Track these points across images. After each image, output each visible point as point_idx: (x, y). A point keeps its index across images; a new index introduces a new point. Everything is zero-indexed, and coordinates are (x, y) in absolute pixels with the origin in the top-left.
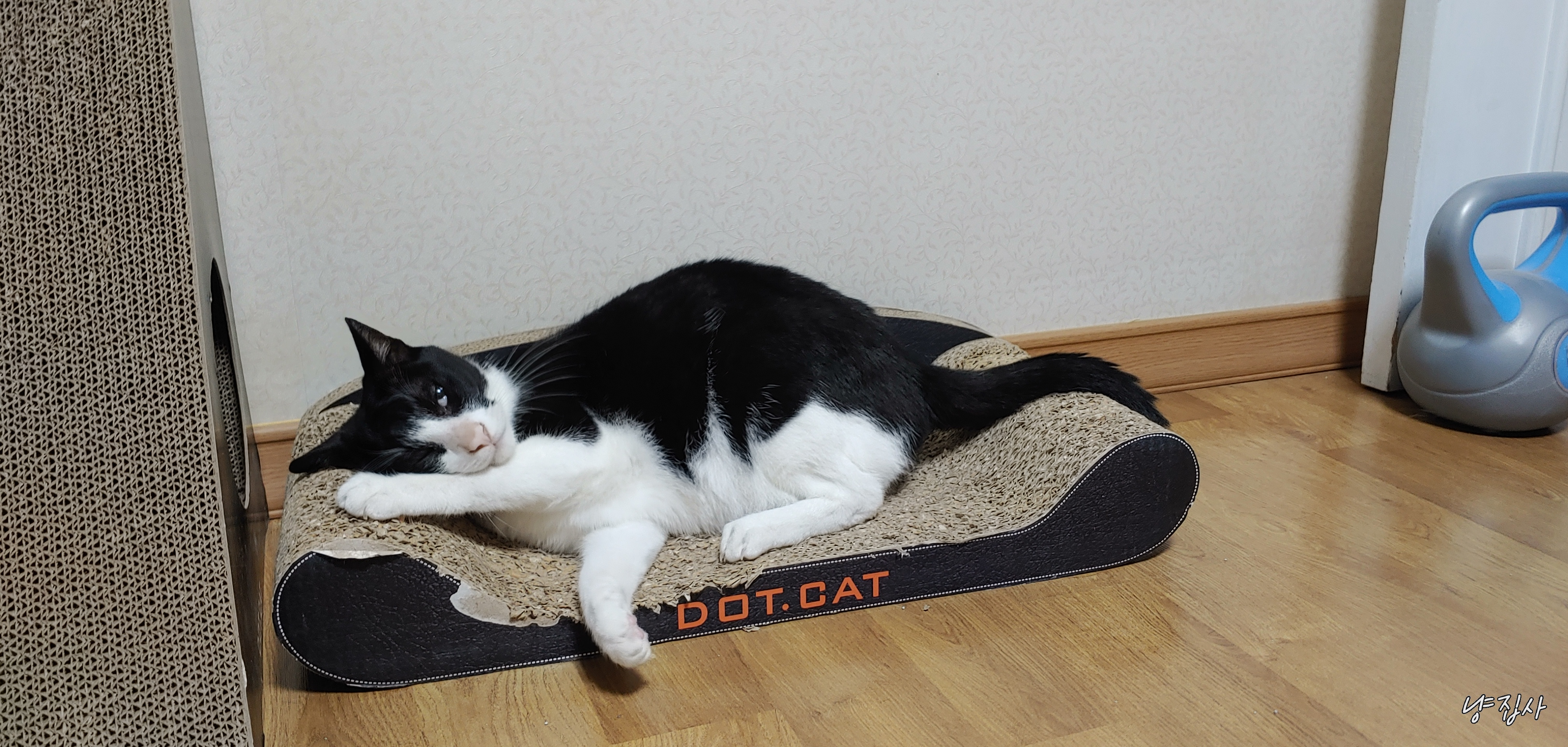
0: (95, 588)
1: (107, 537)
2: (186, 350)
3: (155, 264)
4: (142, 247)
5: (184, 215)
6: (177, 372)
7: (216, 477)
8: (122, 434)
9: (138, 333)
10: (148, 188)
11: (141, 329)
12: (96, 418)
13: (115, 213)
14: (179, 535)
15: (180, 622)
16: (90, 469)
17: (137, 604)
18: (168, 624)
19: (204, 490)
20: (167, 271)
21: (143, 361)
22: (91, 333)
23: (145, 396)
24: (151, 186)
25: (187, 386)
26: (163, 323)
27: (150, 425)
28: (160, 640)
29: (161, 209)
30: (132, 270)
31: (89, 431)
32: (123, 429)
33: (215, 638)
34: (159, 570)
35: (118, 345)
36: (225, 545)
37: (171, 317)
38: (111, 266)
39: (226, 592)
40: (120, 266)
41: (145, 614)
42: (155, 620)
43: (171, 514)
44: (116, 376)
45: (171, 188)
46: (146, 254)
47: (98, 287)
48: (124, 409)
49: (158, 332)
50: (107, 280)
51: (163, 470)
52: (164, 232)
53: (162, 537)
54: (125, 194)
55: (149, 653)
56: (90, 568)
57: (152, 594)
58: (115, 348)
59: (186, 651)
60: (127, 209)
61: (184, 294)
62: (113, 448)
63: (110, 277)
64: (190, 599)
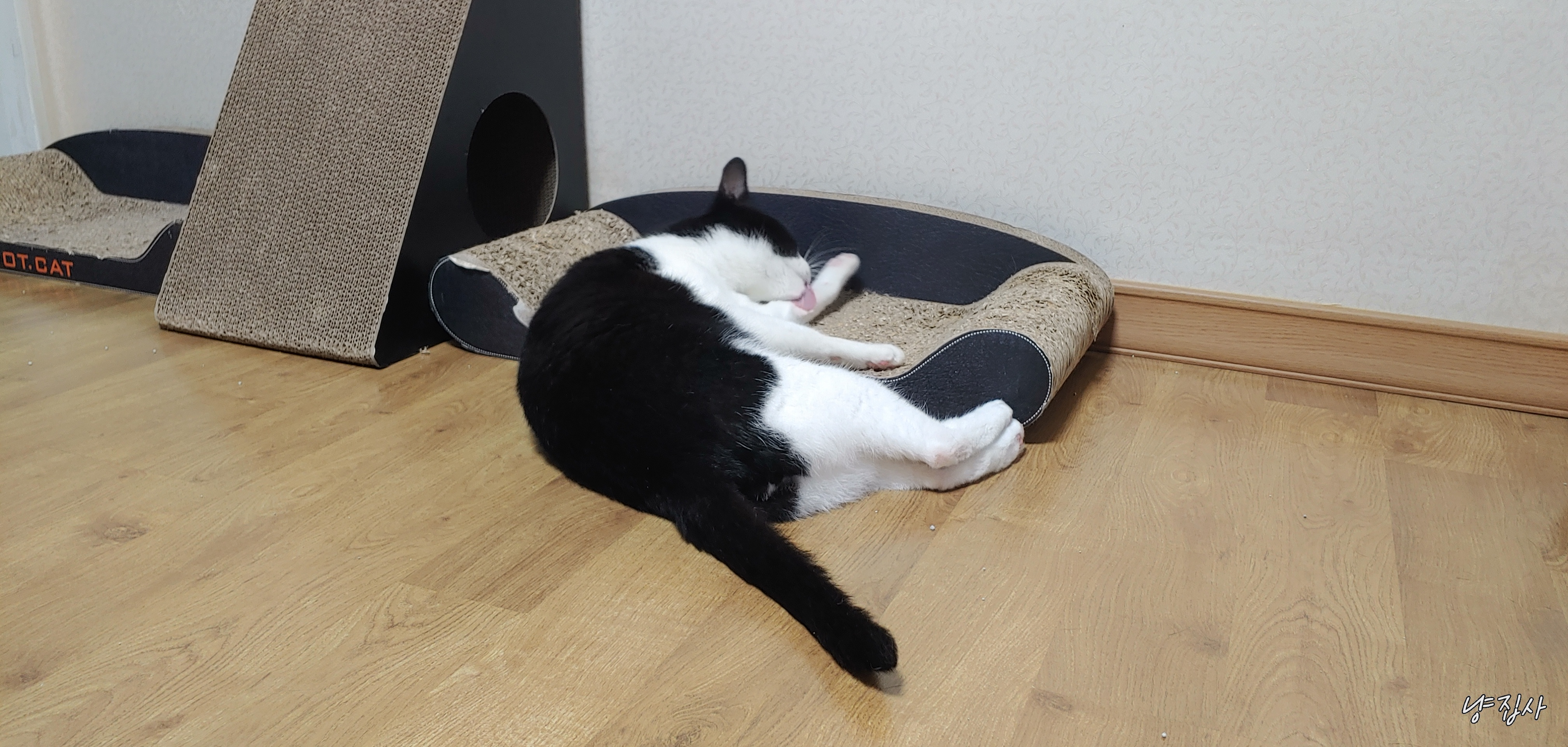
0: (347, 240)
1: (360, 217)
2: (425, 128)
7: (413, 199)
8: (384, 166)
11: (411, 113)
15: (371, 269)
16: (366, 180)
18: (366, 268)
19: (406, 205)
22: (391, 111)
23: (400, 149)
25: (419, 148)
27: (396, 164)
32: (386, 164)
33: (381, 282)
34: (373, 239)
35: (399, 119)
36: (403, 235)
37: (426, 109)
39: (394, 260)
42: (362, 264)
43: (388, 213)
47: (403, 87)
51: (393, 189)
53: (380, 223)
55: (354, 280)
58: (398, 121)
63: (409, 83)
64: (379, 258)
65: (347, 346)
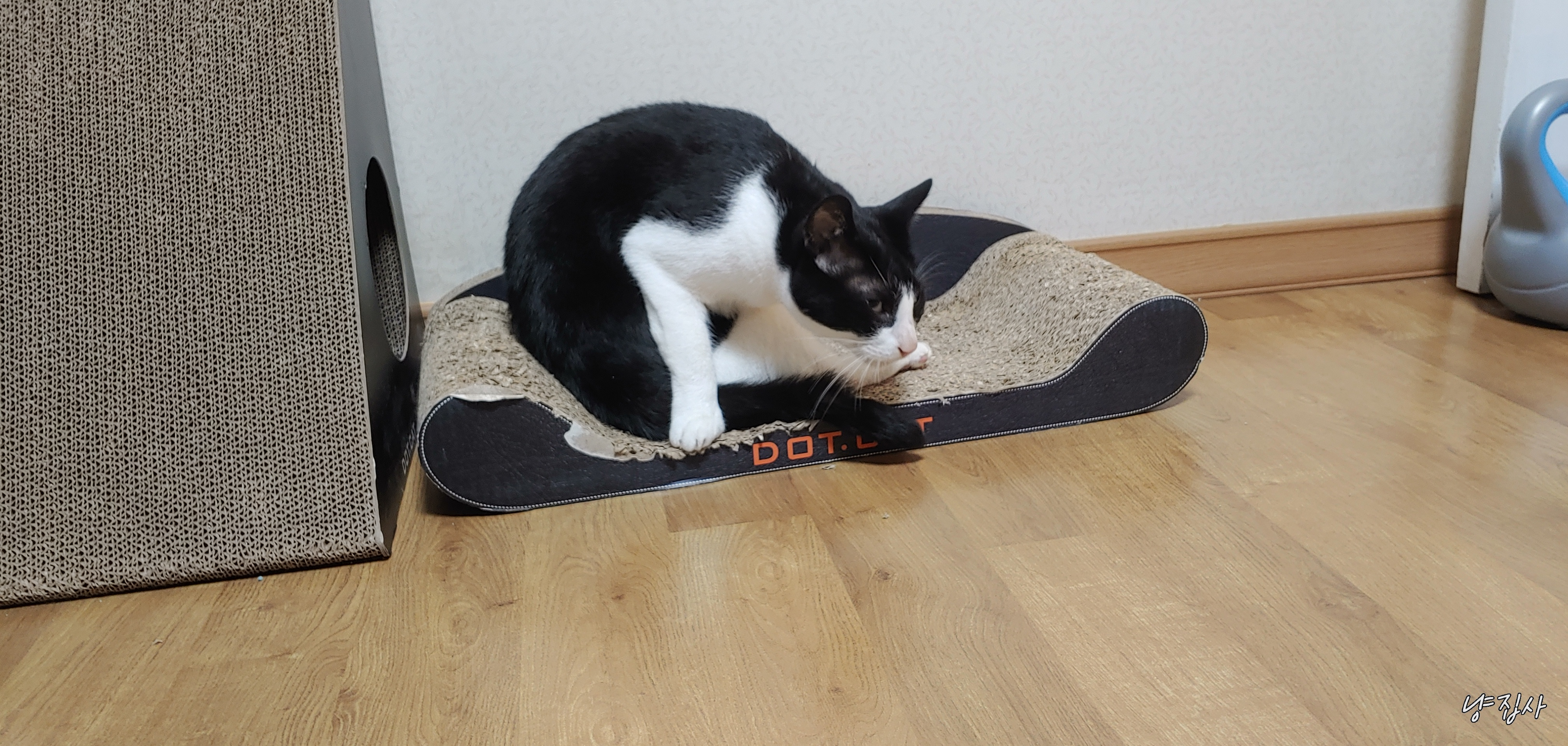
0: (267, 399)
1: (276, 361)
2: (338, 220)
3: (316, 154)
4: (306, 140)
5: (339, 116)
6: (330, 237)
7: (358, 318)
8: (288, 284)
9: (302, 207)
10: (312, 95)
11: (304, 203)
12: (270, 271)
13: (288, 115)
14: (329, 362)
15: (328, 427)
16: (265, 309)
17: (297, 412)
18: (319, 428)
19: (349, 328)
20: (324, 159)
21: (305, 228)
22: (268, 207)
23: (306, 255)
24: (315, 93)
25: (338, 248)
26: (320, 199)
27: (309, 278)
28: (313, 440)
29: (321, 111)
30: (299, 159)
31: (266, 281)
32: (290, 280)
33: (353, 440)
34: (314, 387)
35: (287, 215)
36: (363, 370)
37: (327, 195)
38: (284, 155)
39: (363, 406)
40: (290, 155)
41: (303, 420)
42: (310, 424)
43: (323, 345)
44: (286, 239)
45: (329, 95)
46: (310, 146)
47: (274, 172)
48: (291, 264)
49: (317, 206)
50: (280, 165)
51: (318, 312)
52: (323, 129)
53: (316, 363)
54: (295, 99)
55: (305, 449)
56: (263, 383)
57: (308, 405)
58: (285, 218)
59: (332, 449)
60: (296, 111)
61: (337, 177)
62: (282, 294)
63: (282, 163)
64: (335, 410)
65: (332, 542)
